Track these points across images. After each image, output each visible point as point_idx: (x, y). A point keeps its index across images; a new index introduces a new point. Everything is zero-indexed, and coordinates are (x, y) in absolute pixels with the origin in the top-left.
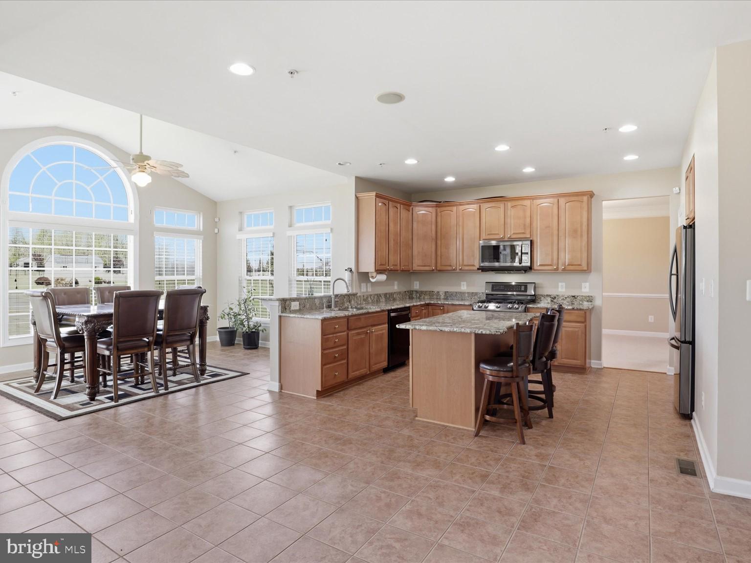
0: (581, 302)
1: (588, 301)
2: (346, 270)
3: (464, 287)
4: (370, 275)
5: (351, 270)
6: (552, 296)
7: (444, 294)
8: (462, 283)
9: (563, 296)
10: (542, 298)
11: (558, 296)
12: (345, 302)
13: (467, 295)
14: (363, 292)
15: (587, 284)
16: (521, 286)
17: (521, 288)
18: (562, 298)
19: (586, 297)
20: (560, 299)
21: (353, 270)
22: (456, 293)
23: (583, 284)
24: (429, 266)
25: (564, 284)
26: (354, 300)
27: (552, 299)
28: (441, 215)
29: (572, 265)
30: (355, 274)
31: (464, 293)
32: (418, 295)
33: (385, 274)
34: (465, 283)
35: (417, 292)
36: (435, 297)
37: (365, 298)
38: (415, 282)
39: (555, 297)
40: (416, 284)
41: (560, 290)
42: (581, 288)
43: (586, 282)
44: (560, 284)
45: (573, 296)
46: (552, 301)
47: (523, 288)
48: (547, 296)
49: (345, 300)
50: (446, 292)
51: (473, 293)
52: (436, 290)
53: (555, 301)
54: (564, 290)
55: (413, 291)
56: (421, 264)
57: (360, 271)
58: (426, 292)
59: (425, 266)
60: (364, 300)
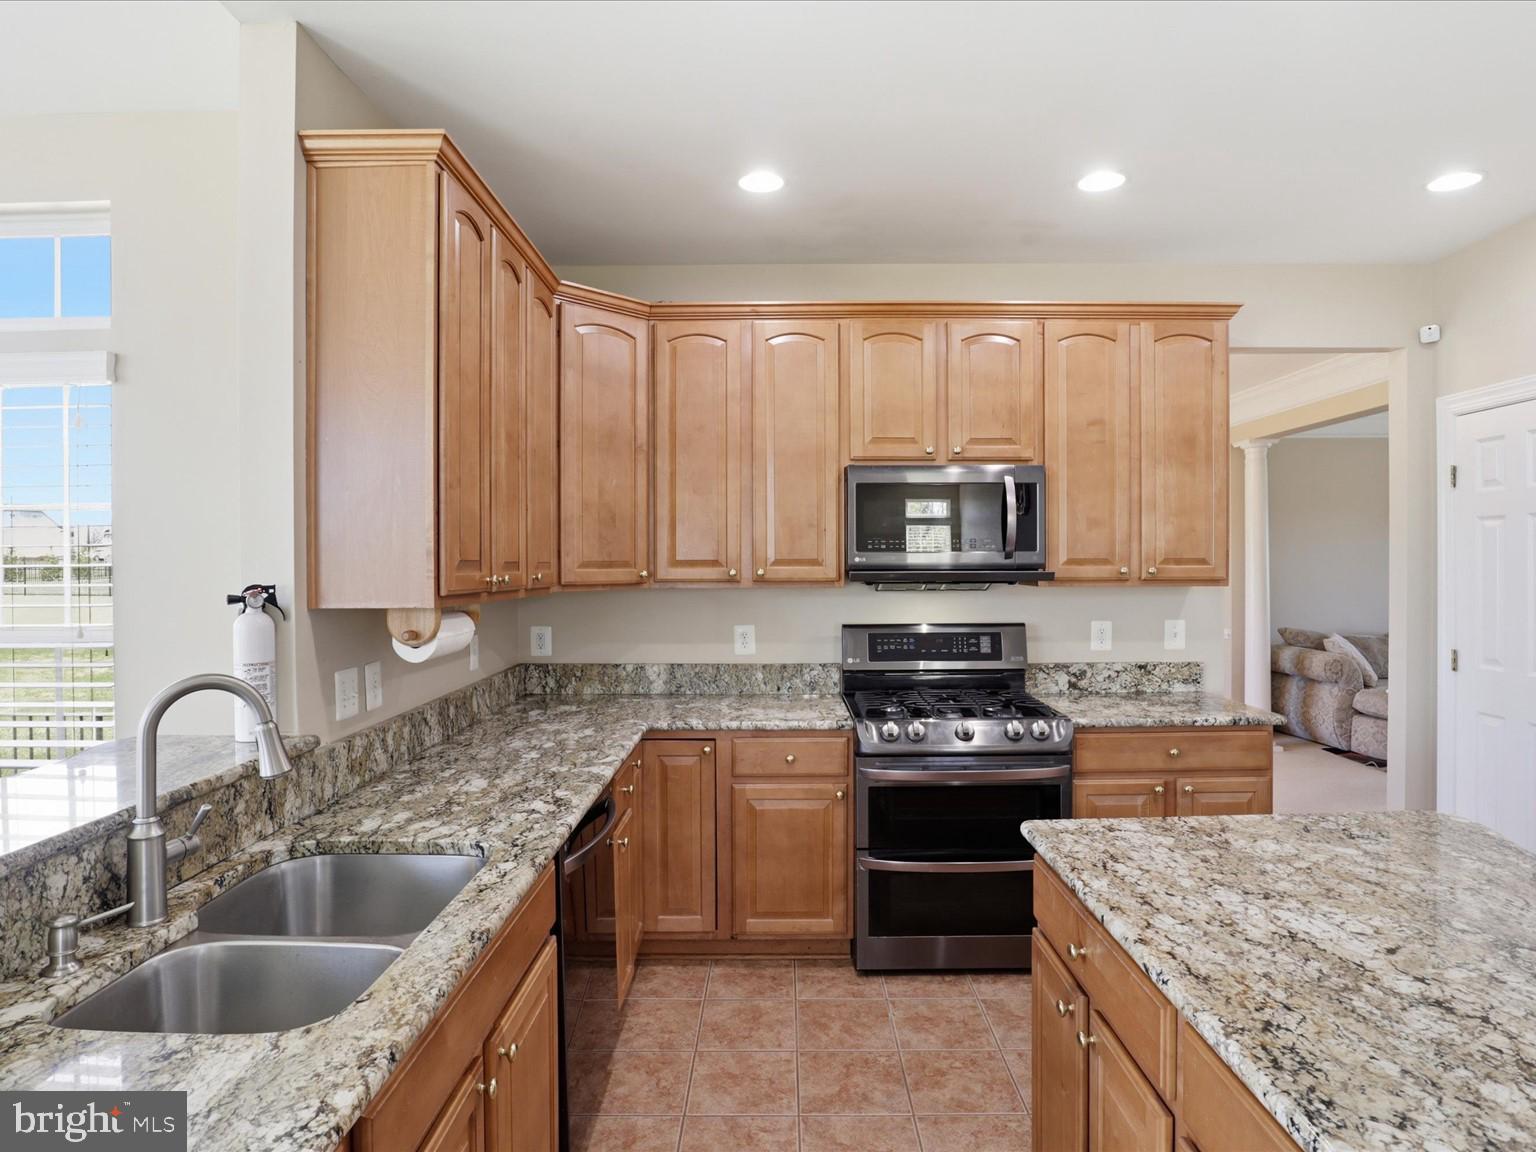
0: (1165, 686)
1: (1185, 681)
2: (232, 600)
3: (745, 646)
4: (395, 625)
5: (272, 600)
6: (1072, 670)
7: (664, 677)
8: (739, 630)
9: (1108, 666)
10: (1041, 675)
11: (1091, 665)
12: (242, 820)
13: (760, 676)
14: (345, 723)
15: (1180, 625)
16: (977, 636)
17: (978, 645)
18: (1106, 674)
19: (1179, 666)
20: (1100, 678)
21: (286, 596)
22: (717, 667)
23: (1168, 624)
24: (625, 564)
25: (1107, 625)
26: (298, 785)
27: (1074, 680)
28: (674, 352)
29: (1178, 561)
30: (298, 625)
31: (748, 669)
32: (552, 683)
33: (468, 613)
34: (750, 629)
35: (544, 668)
36: (627, 688)
37: (358, 752)
38: (535, 630)
39: (1083, 673)
40: (541, 637)
41: (1095, 645)
42: (1161, 637)
43: (1177, 617)
44: (1095, 625)
45: (1141, 667)
46: (1072, 685)
47: (985, 646)
48: (1058, 667)
49: (241, 807)
50: (673, 668)
51: (784, 667)
52: (629, 657)
53: (1083, 683)
54: (1108, 646)
55: (527, 667)
56: (596, 558)
57: (331, 602)
58: (584, 668)
59: (610, 565)
60: (351, 769)
